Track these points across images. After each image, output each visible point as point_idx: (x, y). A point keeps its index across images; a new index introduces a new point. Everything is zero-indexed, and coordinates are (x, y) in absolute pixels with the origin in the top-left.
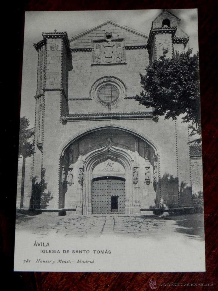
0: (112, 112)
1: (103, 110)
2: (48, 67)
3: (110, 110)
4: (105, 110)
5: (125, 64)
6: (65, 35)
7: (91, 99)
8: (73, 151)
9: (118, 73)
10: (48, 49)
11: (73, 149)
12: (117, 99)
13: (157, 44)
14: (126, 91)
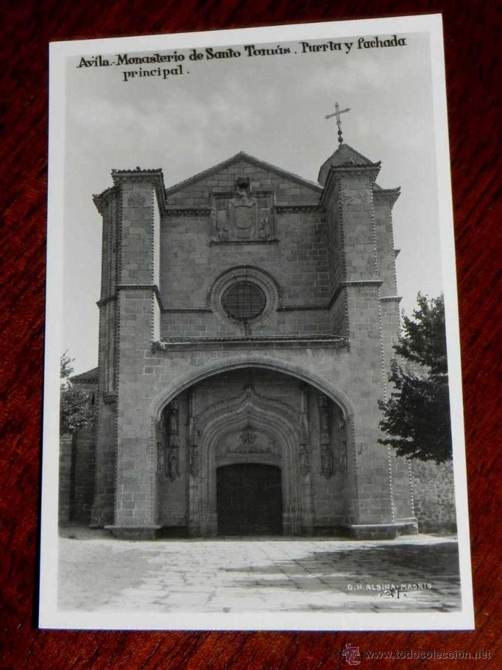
0: (254, 335)
1: (234, 333)
2: (124, 242)
3: (250, 333)
4: (239, 333)
5: (276, 241)
6: (158, 176)
7: (210, 311)
8: (177, 410)
9: (262, 259)
10: (125, 204)
11: (176, 408)
12: (262, 310)
13: (343, 198)
14: (280, 296)
